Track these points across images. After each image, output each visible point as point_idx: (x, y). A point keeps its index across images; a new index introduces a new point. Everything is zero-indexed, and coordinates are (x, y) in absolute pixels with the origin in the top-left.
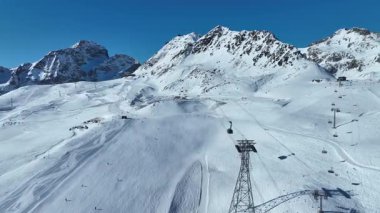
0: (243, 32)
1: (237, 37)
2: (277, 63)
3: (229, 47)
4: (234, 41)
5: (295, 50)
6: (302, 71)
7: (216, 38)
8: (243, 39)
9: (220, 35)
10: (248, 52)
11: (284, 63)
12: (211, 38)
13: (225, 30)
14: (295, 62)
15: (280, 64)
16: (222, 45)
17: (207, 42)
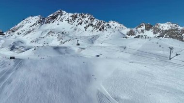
0: (76, 14)
1: (72, 16)
2: (98, 29)
3: (68, 21)
4: (71, 18)
5: (106, 24)
6: (113, 33)
7: (59, 16)
8: (76, 17)
9: (61, 15)
10: (81, 24)
11: (102, 30)
12: (56, 16)
13: (64, 12)
14: (108, 29)
15: (100, 30)
16: (64, 20)
17: (54, 18)
